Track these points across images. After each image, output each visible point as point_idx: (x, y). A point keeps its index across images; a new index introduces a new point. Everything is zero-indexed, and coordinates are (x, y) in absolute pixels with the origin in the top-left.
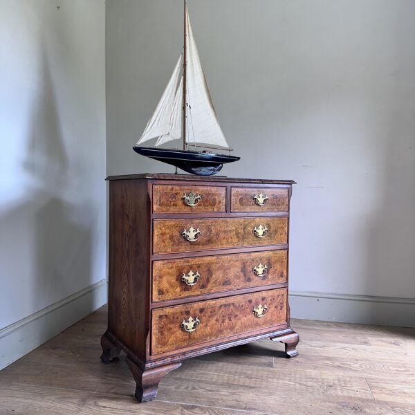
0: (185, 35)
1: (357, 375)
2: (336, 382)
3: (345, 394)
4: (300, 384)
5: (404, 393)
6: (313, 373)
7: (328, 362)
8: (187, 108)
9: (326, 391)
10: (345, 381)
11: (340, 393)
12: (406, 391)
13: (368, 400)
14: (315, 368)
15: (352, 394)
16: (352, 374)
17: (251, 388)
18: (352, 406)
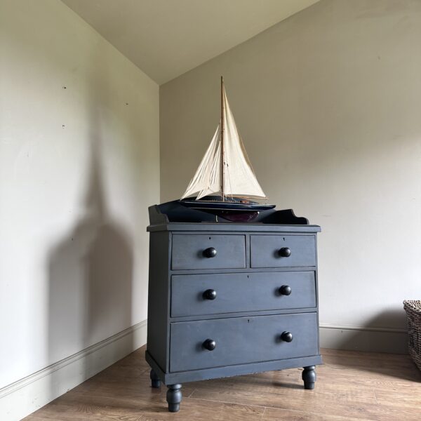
0: (222, 108)
1: (369, 388)
2: (349, 392)
3: (355, 400)
4: (319, 393)
5: (405, 401)
6: (331, 386)
7: (345, 379)
8: (225, 166)
9: (340, 398)
10: (357, 392)
11: (350, 399)
12: (406, 399)
13: (372, 405)
14: (333, 383)
15: (360, 400)
16: (363, 387)
17: (278, 394)
18: (358, 407)
